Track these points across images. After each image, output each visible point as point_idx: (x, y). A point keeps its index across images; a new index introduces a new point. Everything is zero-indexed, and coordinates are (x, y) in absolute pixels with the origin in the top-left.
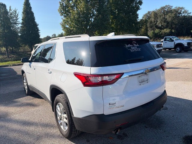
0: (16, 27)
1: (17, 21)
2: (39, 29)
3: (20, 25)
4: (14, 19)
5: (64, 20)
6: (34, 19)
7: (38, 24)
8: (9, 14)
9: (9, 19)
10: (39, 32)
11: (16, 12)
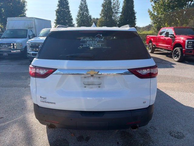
0: (117, 16)
1: (118, 11)
2: (136, 18)
3: (120, 14)
4: (116, 8)
5: (153, 7)
6: (133, 7)
7: (136, 12)
8: (112, 4)
9: (112, 9)
10: (136, 20)
11: (118, 2)
